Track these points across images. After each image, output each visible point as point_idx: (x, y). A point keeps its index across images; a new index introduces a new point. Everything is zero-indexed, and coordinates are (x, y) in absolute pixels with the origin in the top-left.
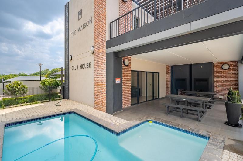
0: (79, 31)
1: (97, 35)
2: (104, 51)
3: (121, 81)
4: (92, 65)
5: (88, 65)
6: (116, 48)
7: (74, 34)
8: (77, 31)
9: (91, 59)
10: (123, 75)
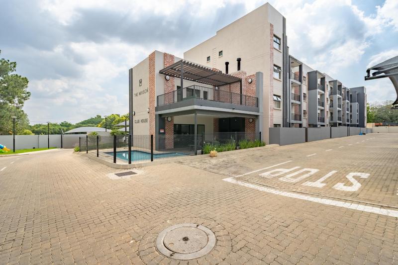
0: (140, 94)
1: (151, 102)
2: (154, 112)
3: (165, 131)
4: (148, 121)
5: (146, 121)
6: (160, 112)
7: (137, 95)
8: (138, 94)
9: (147, 116)
10: (166, 127)
